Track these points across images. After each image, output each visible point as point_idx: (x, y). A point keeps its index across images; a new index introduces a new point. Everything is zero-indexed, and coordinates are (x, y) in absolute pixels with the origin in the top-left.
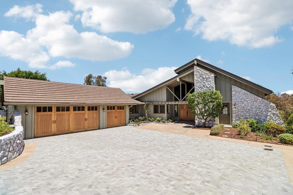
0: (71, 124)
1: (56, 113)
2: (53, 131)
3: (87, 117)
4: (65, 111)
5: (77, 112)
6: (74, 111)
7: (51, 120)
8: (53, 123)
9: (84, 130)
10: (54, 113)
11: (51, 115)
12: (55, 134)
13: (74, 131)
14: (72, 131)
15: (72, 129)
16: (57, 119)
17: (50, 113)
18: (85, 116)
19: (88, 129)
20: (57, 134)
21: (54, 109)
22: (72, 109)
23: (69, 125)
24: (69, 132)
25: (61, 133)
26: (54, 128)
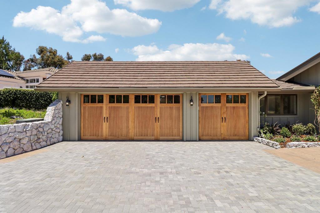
0: (131, 125)
1: (109, 106)
2: (104, 134)
3: (159, 116)
4: (121, 103)
5: (141, 105)
6: (135, 103)
7: (102, 116)
8: (104, 121)
9: (153, 138)
10: (106, 105)
11: (102, 107)
12: (107, 139)
13: (136, 138)
14: (132, 138)
15: (132, 134)
16: (110, 115)
17: (100, 105)
18: (156, 113)
19: (161, 138)
20: (110, 139)
21: (106, 99)
22: (132, 99)
23: (128, 127)
24: (128, 139)
25: (115, 138)
26: (105, 128)
